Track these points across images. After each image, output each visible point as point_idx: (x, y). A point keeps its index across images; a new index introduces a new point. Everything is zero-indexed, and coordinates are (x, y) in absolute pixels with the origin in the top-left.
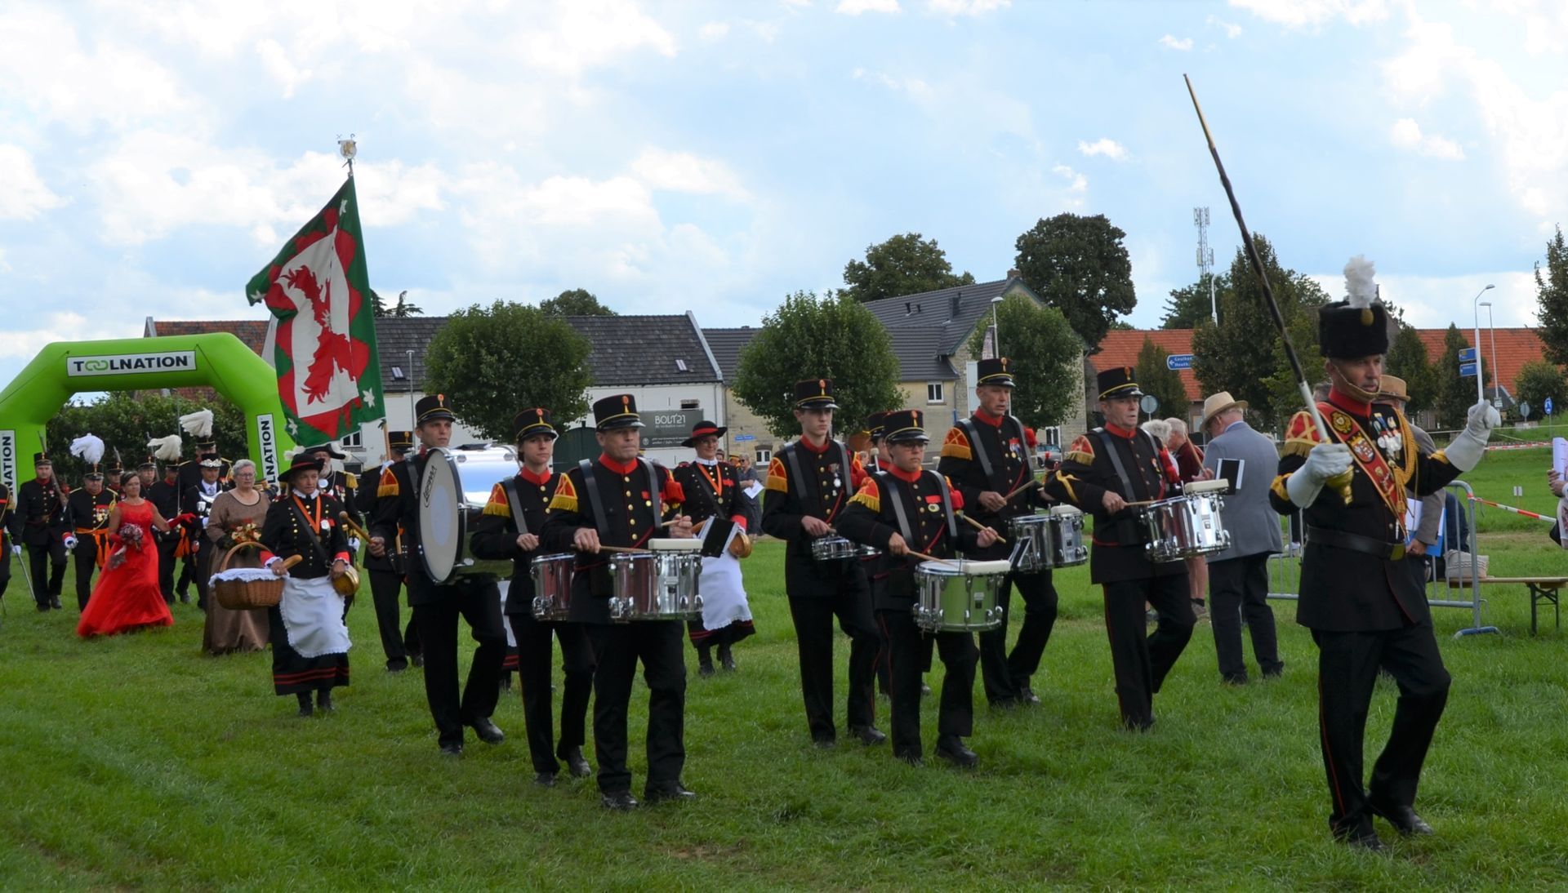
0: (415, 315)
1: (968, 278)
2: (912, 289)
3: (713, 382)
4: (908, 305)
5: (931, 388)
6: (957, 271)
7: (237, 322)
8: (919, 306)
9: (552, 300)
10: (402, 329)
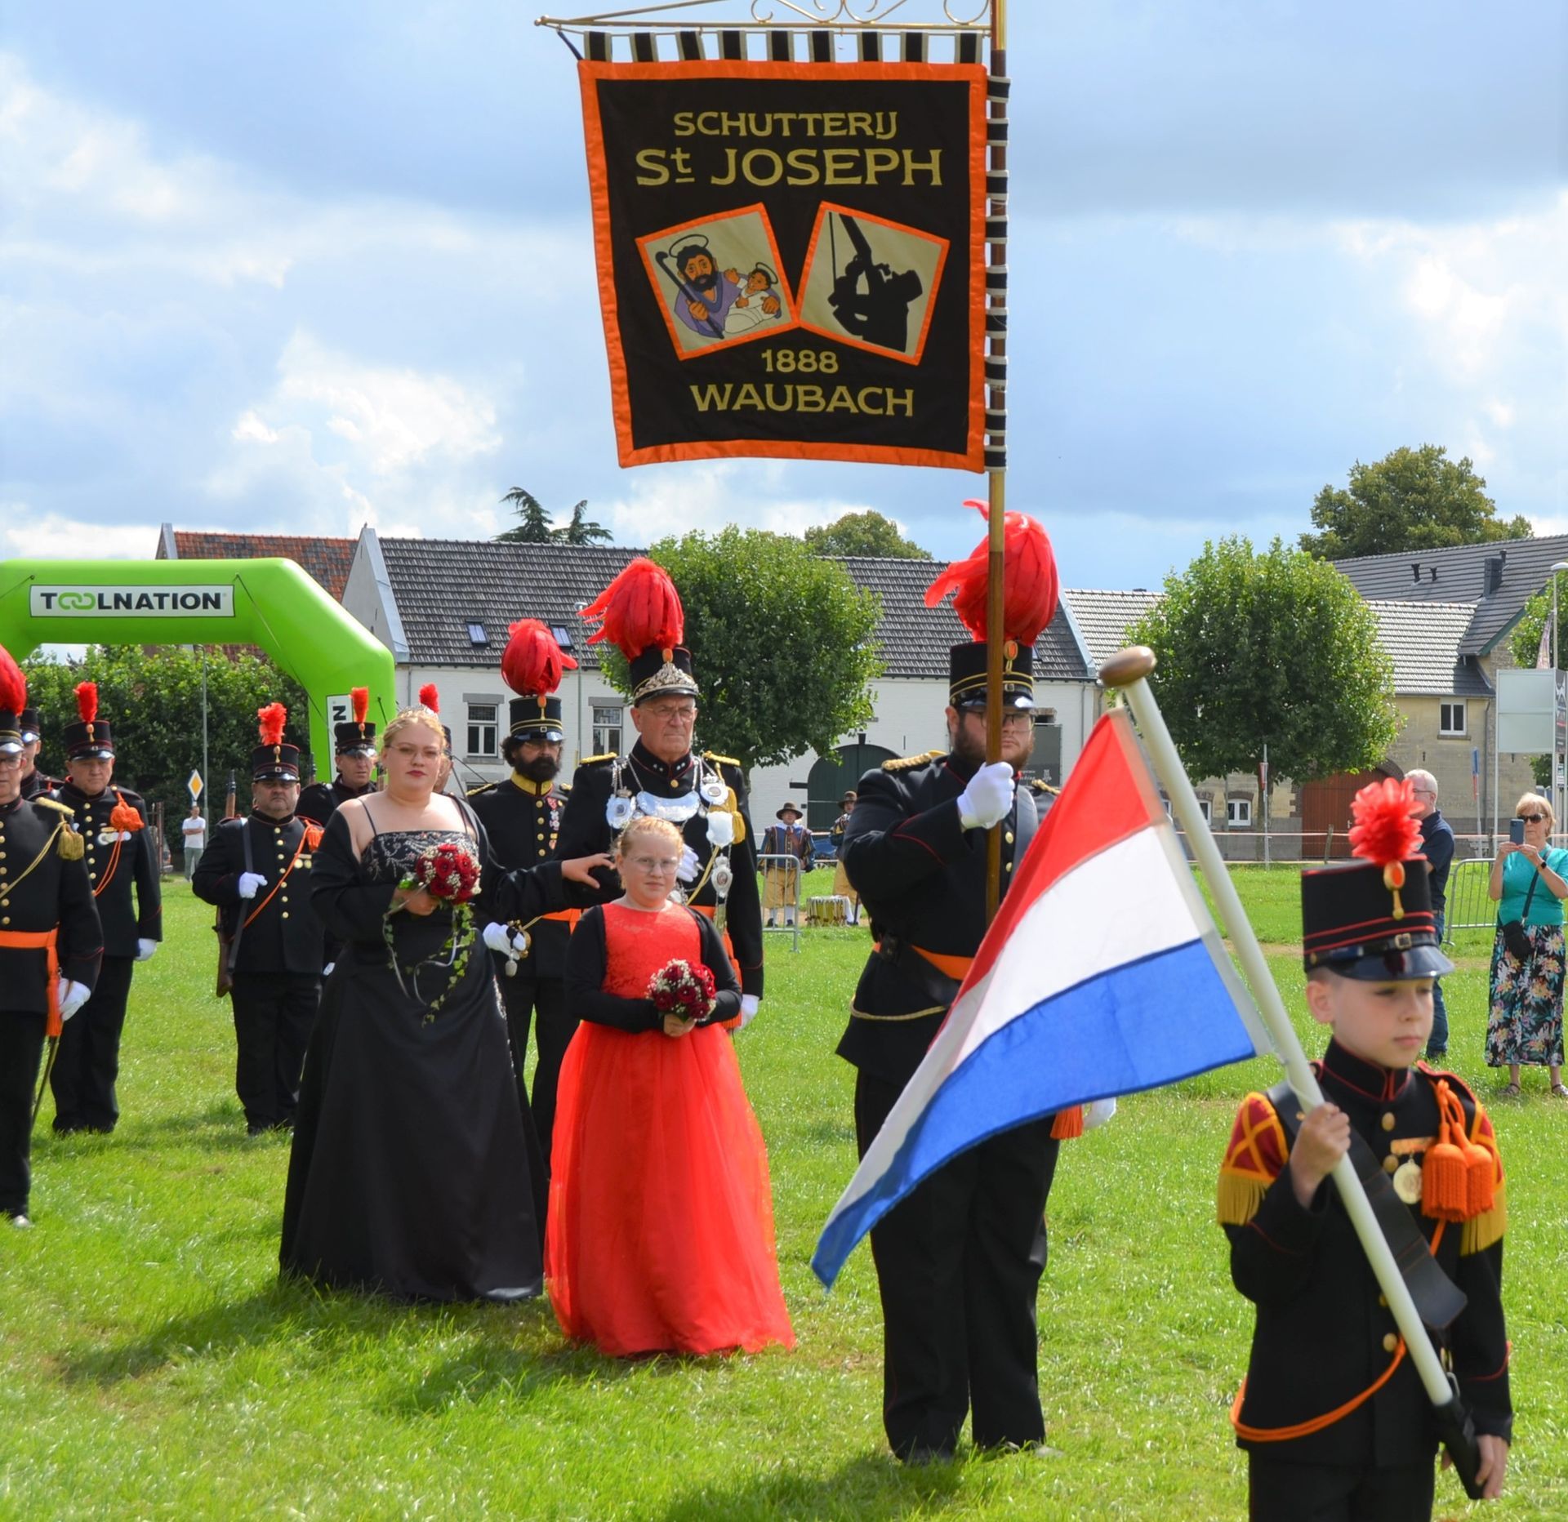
0: (599, 541)
1: (1519, 529)
2: (1426, 542)
3: (1080, 680)
4: (1416, 567)
5: (1445, 710)
6: (1505, 516)
7: (308, 539)
8: (1434, 571)
9: (825, 528)
10: (571, 566)
